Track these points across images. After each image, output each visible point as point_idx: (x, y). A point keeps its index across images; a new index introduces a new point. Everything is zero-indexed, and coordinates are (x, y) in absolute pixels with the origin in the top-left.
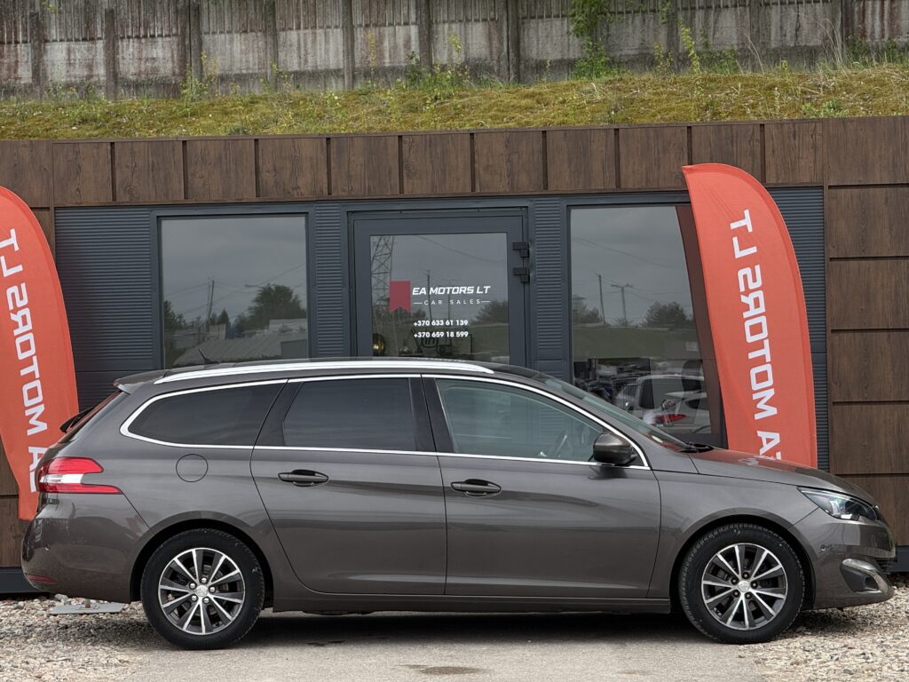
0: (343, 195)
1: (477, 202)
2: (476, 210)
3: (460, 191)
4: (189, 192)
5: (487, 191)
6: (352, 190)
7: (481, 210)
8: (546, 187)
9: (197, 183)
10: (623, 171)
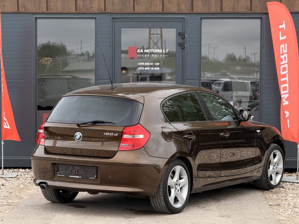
0: (110, 11)
1: (164, 16)
2: (164, 19)
3: (157, 11)
4: (49, 8)
5: (168, 11)
6: (114, 9)
7: (166, 19)
8: (192, 10)
9: (51, 4)
10: (224, 5)
